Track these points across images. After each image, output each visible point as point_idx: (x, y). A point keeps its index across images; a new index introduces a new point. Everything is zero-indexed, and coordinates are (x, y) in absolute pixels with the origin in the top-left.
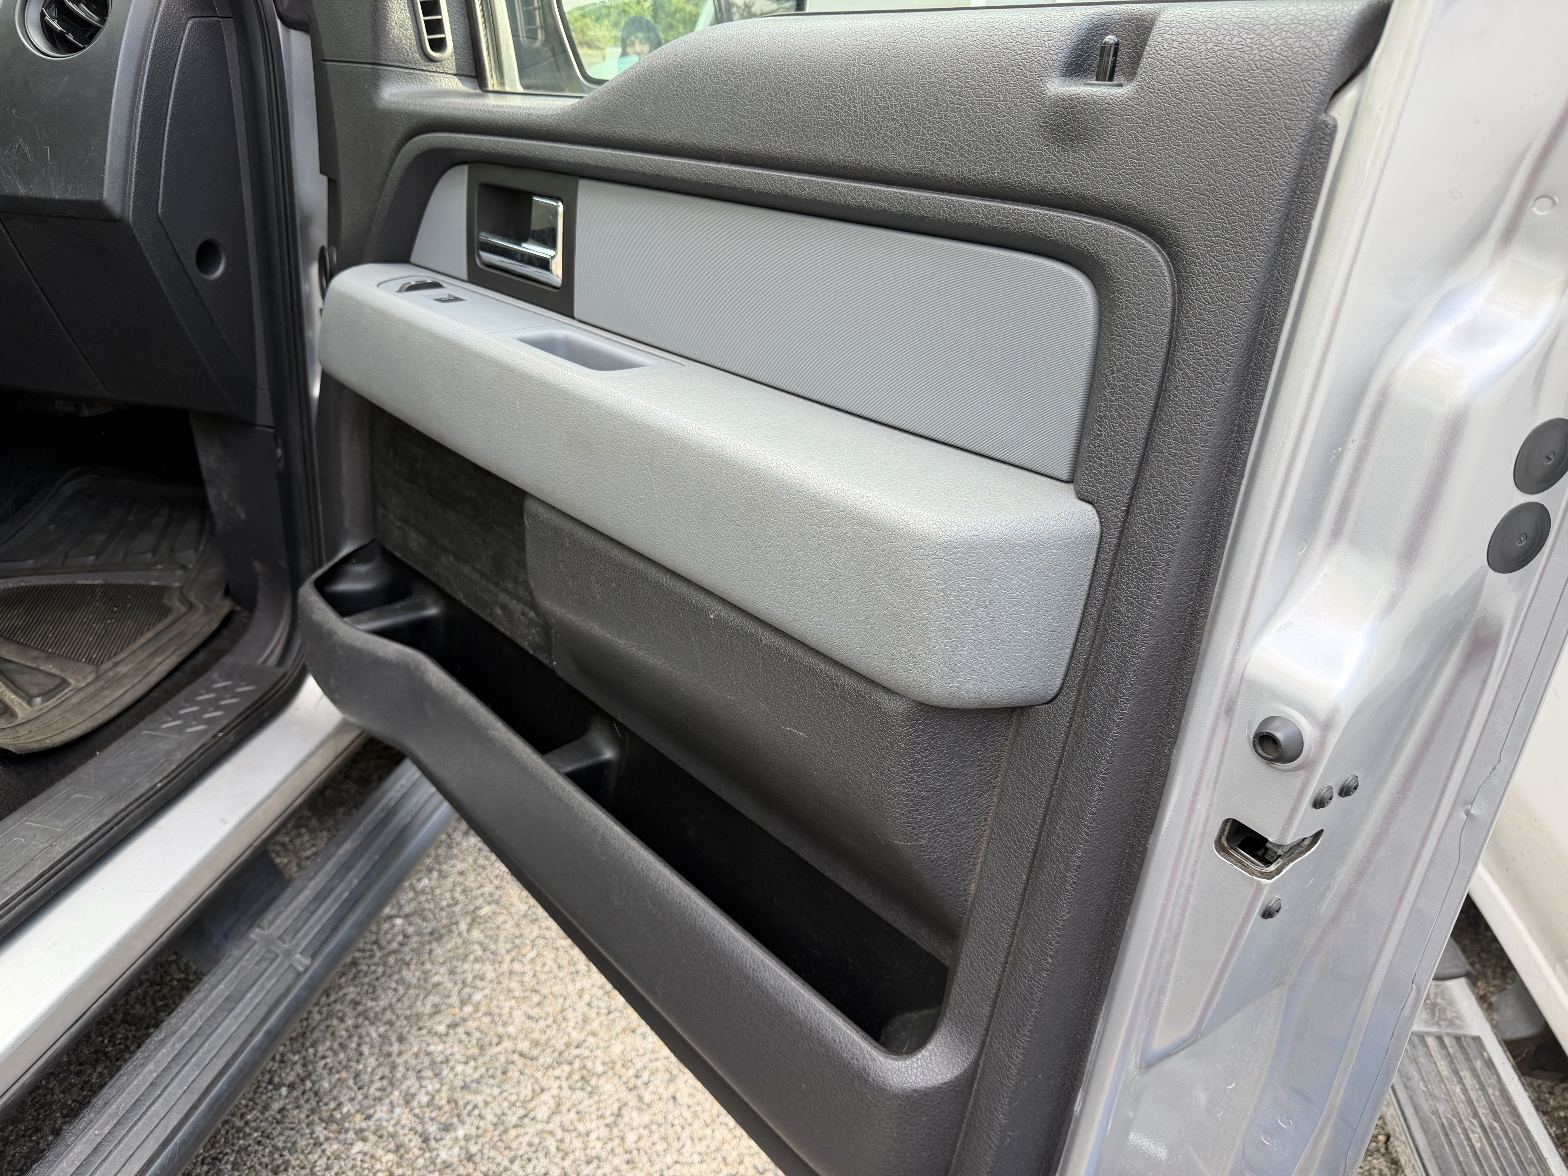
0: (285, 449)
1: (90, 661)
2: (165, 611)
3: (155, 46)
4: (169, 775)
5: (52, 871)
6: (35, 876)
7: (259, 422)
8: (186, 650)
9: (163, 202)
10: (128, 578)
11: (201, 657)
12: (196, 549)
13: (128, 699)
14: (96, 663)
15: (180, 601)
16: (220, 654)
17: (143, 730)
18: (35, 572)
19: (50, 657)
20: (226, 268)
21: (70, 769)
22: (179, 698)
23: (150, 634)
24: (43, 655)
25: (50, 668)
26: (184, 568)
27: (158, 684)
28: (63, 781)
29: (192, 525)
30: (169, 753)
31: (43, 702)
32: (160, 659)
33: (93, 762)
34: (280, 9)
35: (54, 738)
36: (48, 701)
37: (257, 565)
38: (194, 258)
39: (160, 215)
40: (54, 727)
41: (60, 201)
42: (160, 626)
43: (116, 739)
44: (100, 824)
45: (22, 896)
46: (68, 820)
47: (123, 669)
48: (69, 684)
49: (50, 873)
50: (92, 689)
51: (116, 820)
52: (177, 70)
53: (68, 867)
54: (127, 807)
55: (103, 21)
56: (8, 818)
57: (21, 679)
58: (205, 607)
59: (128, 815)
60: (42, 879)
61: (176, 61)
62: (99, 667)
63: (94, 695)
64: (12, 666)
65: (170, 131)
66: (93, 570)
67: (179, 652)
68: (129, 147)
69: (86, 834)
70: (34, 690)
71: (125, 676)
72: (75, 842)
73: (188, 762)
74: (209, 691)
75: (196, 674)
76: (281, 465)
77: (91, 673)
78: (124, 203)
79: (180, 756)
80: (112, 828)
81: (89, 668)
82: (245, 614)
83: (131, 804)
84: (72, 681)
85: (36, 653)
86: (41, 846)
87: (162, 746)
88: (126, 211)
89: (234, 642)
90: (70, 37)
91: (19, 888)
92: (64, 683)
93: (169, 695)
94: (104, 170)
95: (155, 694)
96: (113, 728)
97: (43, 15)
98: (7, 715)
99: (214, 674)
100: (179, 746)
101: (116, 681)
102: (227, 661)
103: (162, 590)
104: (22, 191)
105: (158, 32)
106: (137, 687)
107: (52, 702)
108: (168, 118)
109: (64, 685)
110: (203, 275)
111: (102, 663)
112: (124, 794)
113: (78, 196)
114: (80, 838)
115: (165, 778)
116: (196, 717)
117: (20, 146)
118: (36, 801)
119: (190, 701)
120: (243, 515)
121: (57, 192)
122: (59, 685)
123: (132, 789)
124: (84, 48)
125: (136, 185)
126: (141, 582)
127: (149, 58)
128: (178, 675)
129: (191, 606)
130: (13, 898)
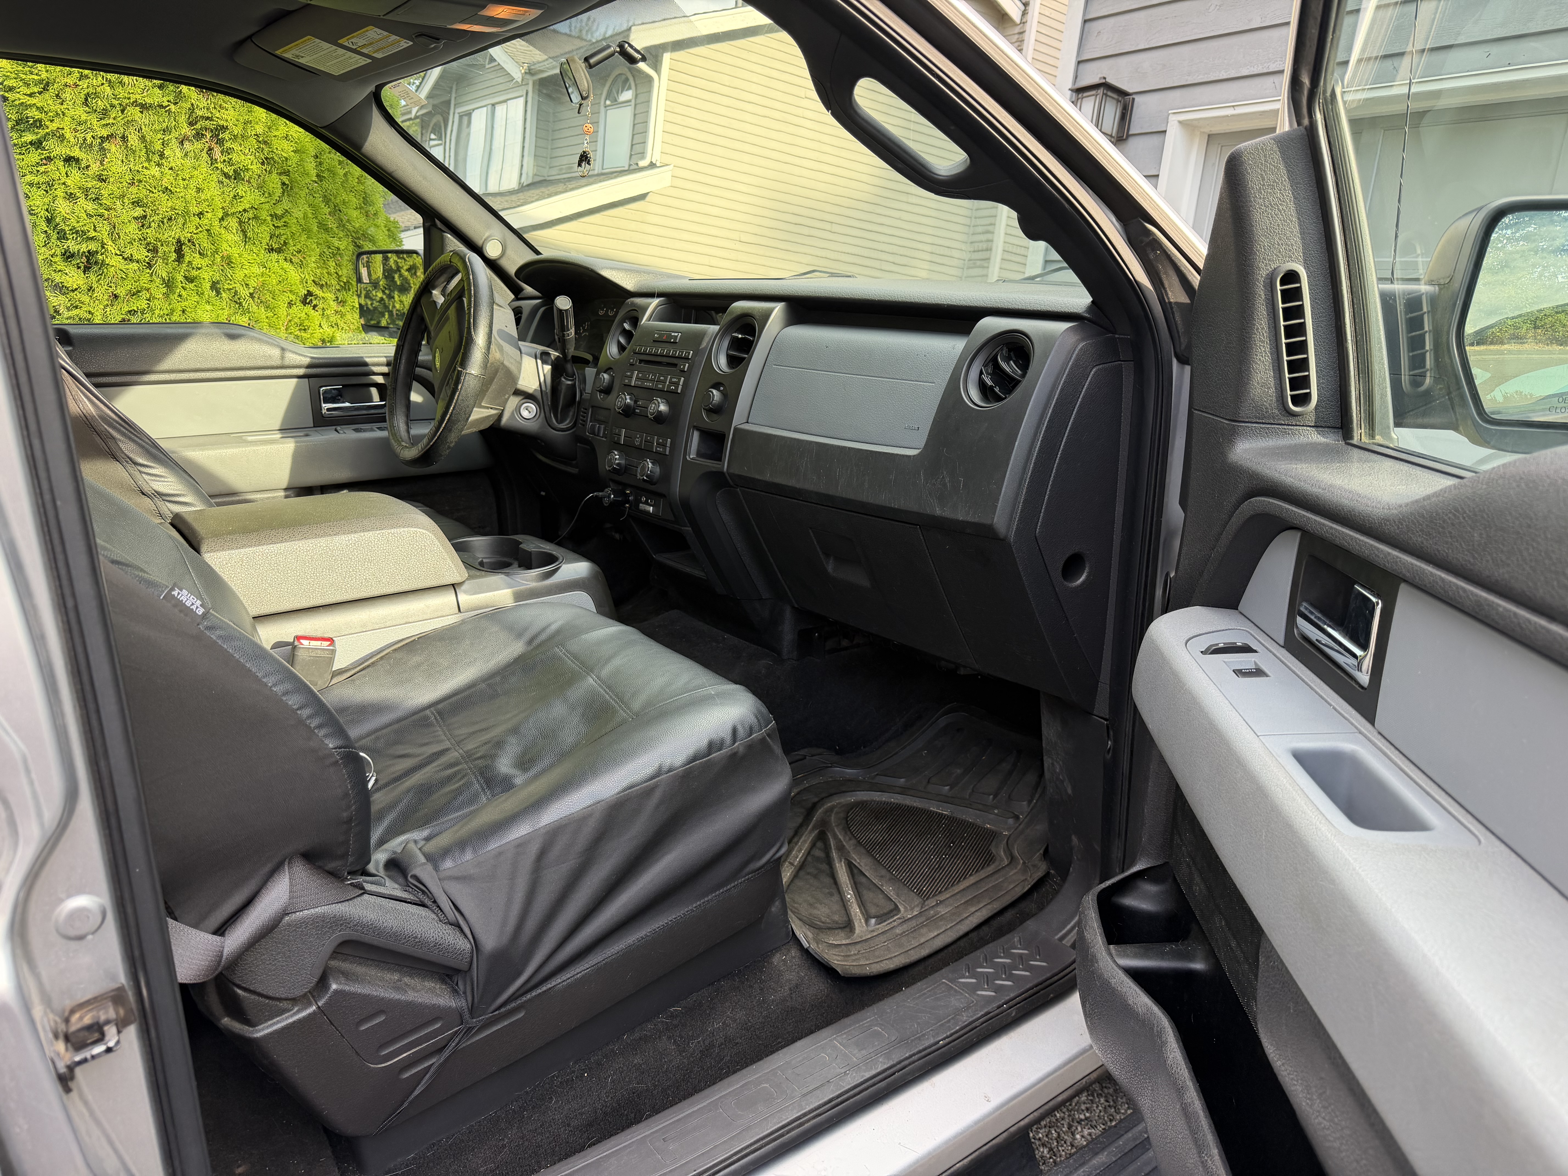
0: (1115, 742)
1: (920, 893)
2: (989, 859)
3: (1060, 394)
4: (951, 1035)
5: (839, 1099)
6: (826, 1099)
7: (1095, 712)
8: (997, 906)
9: (1042, 523)
10: (969, 816)
11: (1009, 915)
12: (1030, 802)
13: (939, 943)
14: (924, 896)
15: (1004, 851)
16: (1024, 917)
17: (942, 978)
18: (903, 791)
19: (893, 879)
20: (1087, 577)
21: (880, 998)
22: (979, 954)
23: (972, 880)
24: (888, 875)
25: (889, 890)
26: (1017, 818)
27: (966, 934)
28: (871, 1008)
29: (1031, 778)
30: (958, 1012)
31: (876, 924)
32: (973, 909)
33: (898, 997)
34: (1178, 350)
35: (873, 966)
36: (879, 924)
37: (1075, 840)
38: (1060, 569)
39: (1037, 535)
40: (877, 953)
41: (963, 522)
42: (983, 874)
43: (920, 980)
44: (886, 1066)
45: (812, 1115)
46: (864, 1052)
47: (943, 910)
48: (899, 911)
49: (837, 1101)
50: (913, 923)
51: (899, 1066)
52: (1074, 413)
53: (851, 1100)
54: (911, 1056)
55: (1024, 376)
56: (823, 1030)
57: (868, 895)
58: (1024, 863)
59: (910, 1064)
60: (830, 1105)
61: (1076, 404)
62: (925, 901)
63: (915, 930)
64: (863, 880)
65: (1059, 464)
66: (946, 800)
67: (989, 907)
68: (1022, 479)
69: (873, 1072)
70: (873, 910)
71: (942, 918)
72: (863, 1076)
73: (970, 1027)
74: (1008, 955)
75: (1001, 932)
76: (1109, 756)
77: (918, 905)
78: (1009, 527)
79: (966, 1018)
80: (894, 1074)
81: (917, 901)
82: (1057, 879)
83: (914, 1055)
84: (902, 909)
85: (883, 872)
86: (839, 1071)
87: (956, 1002)
88: (1010, 532)
89: (1041, 908)
90: (997, 390)
91: (812, 1106)
92: (896, 909)
93: (975, 947)
94: (998, 499)
95: (961, 943)
96: (920, 968)
97: (981, 373)
98: (848, 929)
99: (1015, 937)
100: (968, 1008)
101: (932, 922)
102: (1031, 925)
103: (992, 836)
104: (938, 512)
105: (1065, 382)
106: (949, 933)
107: (883, 927)
108: (1060, 453)
109: (895, 912)
110: (1066, 583)
111: (927, 899)
112: (912, 1041)
113: (976, 520)
114: (868, 1075)
115: (947, 1037)
116: (988, 979)
117: (943, 477)
118: (847, 1021)
119: (988, 961)
120: (1070, 791)
121: (962, 514)
122: (891, 911)
123: (919, 1038)
124: (1006, 398)
125: (1021, 512)
126: (979, 821)
127: (1052, 406)
128: (985, 928)
129: (1012, 859)
130: (805, 1115)
